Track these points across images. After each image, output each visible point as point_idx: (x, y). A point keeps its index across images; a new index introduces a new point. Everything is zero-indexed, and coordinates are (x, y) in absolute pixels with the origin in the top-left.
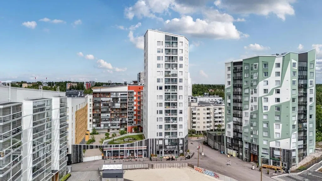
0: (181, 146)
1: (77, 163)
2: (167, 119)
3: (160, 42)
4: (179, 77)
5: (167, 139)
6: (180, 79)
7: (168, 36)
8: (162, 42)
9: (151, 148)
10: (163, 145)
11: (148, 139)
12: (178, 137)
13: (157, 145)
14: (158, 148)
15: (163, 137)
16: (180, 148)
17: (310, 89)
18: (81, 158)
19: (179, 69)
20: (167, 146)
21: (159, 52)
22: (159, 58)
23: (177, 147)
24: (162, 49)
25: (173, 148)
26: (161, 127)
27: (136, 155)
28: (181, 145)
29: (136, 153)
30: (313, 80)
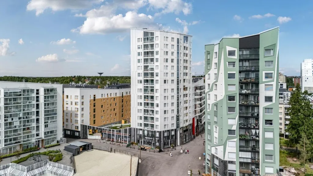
0: (157, 139)
1: (84, 138)
2: (146, 111)
3: (140, 38)
4: (155, 71)
5: (145, 130)
6: (156, 73)
7: (146, 32)
8: (141, 38)
9: (133, 136)
10: (143, 136)
11: (131, 128)
12: (155, 129)
13: (138, 134)
14: (138, 137)
15: (142, 128)
16: (157, 141)
17: (265, 85)
18: (86, 135)
19: (156, 64)
20: (146, 136)
21: (139, 48)
22: (139, 54)
23: (154, 139)
24: (141, 45)
25: (151, 139)
26: (141, 118)
27: (123, 140)
28: (157, 137)
29: (123, 139)
30: (273, 72)
